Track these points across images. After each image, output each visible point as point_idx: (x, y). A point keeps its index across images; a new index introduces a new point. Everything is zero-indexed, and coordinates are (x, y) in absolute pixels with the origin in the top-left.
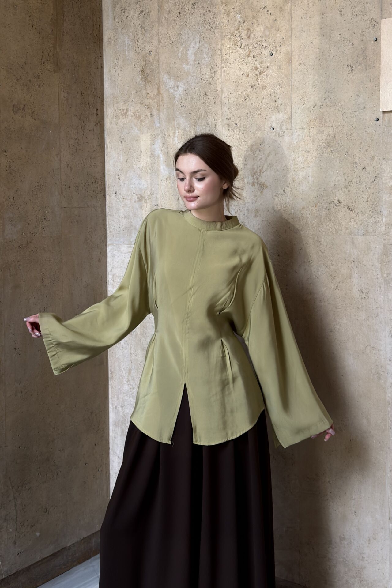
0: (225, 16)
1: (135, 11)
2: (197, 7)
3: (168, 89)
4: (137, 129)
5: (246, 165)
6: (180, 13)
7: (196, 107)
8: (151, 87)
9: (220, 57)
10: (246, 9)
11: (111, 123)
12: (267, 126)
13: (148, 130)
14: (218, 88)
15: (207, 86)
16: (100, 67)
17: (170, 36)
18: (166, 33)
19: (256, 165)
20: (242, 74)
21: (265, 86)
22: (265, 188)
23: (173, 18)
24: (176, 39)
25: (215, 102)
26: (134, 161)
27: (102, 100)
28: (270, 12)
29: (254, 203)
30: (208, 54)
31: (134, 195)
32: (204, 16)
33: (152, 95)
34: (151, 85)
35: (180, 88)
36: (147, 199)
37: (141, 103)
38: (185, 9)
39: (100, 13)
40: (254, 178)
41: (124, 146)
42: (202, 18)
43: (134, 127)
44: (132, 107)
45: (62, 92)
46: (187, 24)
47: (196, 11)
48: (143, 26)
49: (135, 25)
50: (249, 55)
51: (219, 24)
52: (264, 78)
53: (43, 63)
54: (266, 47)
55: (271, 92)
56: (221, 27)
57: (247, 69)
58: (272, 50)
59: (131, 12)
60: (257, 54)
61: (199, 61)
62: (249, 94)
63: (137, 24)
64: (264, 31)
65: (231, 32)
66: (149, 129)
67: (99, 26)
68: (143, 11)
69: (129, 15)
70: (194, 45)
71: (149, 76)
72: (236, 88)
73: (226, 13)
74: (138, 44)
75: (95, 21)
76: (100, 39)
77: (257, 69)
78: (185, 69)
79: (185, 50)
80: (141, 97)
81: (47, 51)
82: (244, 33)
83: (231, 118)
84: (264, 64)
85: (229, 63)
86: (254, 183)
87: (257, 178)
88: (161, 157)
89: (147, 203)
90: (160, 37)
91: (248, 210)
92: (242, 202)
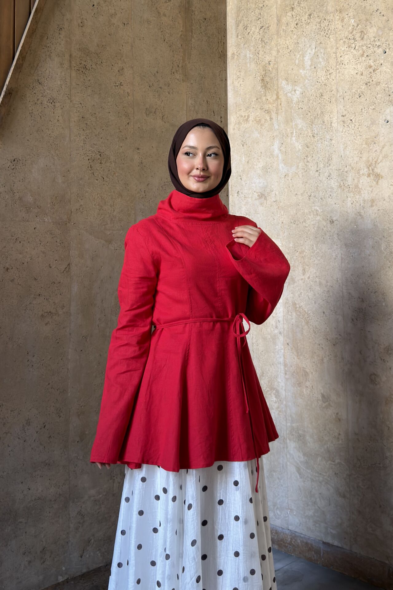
0: (339, 22)
1: (256, 27)
2: (313, 17)
3: (286, 94)
4: (257, 133)
5: (361, 158)
6: (297, 24)
7: (312, 107)
8: (271, 93)
9: (335, 60)
10: (360, 13)
11: (234, 129)
12: (381, 119)
13: (268, 133)
14: (333, 88)
15: (323, 88)
16: (224, 79)
17: (288, 46)
18: (284, 43)
19: (371, 157)
20: (357, 73)
21: (379, 82)
22: (380, 178)
23: (291, 29)
24: (294, 48)
25: (330, 102)
26: (255, 162)
27: (226, 110)
28: (382, 14)
29: (370, 193)
30: (323, 58)
31: (255, 193)
32: (319, 25)
33: (272, 101)
34: (270, 92)
35: (297, 92)
36: (267, 196)
37: (261, 108)
38: (302, 20)
39: (225, 33)
40: (369, 170)
41: (245, 149)
42: (318, 26)
43: (254, 131)
44: (253, 113)
45: (190, 99)
46: (304, 33)
47: (312, 20)
48: (263, 40)
49: (256, 40)
50: (362, 55)
51: (334, 30)
52: (377, 75)
53: (174, 73)
54: (379, 46)
55: (384, 87)
56: (336, 33)
57: (361, 68)
58: (386, 48)
59: (253, 29)
60: (371, 54)
61: (314, 65)
62: (363, 90)
63: (257, 39)
64: (377, 31)
65: (346, 36)
66: (268, 131)
67: (224, 43)
68: (263, 26)
69: (251, 31)
70: (310, 52)
71: (268, 83)
72: (351, 86)
73: (341, 19)
74: (259, 56)
75: (220, 39)
76: (224, 55)
77: (370, 67)
78: (303, 73)
79: (302, 56)
80: (262, 104)
81: (177, 62)
82: (358, 36)
83: (345, 115)
84: (378, 62)
85: (343, 64)
86: (369, 175)
87: (373, 170)
88: (280, 156)
89: (267, 200)
90: (279, 48)
91: (364, 201)
92: (358, 193)
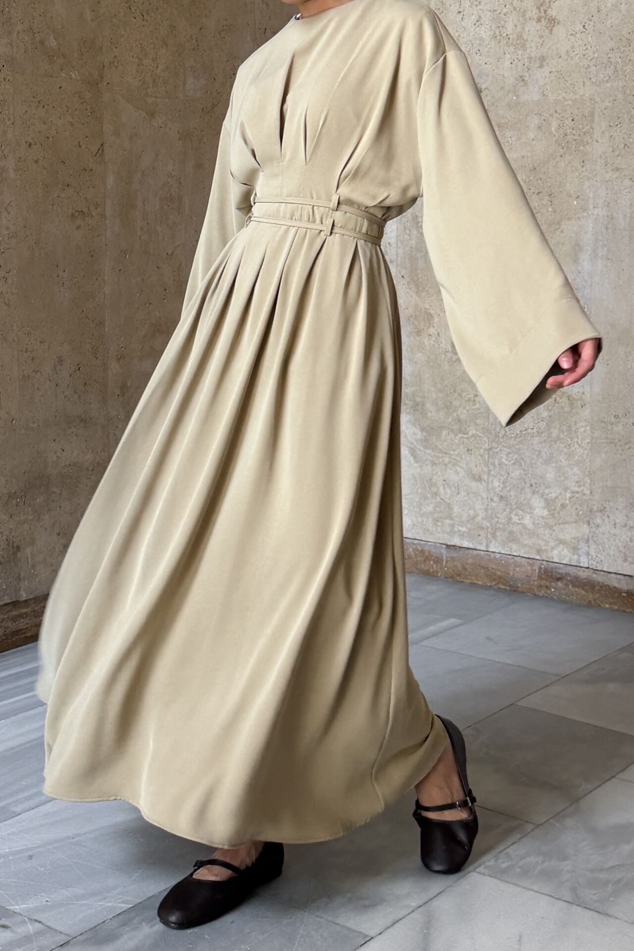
22: (556, 25)
29: (539, 47)
86: (540, 19)
91: (530, 58)
92: (521, 47)
